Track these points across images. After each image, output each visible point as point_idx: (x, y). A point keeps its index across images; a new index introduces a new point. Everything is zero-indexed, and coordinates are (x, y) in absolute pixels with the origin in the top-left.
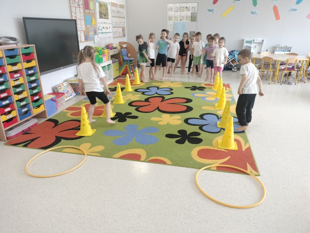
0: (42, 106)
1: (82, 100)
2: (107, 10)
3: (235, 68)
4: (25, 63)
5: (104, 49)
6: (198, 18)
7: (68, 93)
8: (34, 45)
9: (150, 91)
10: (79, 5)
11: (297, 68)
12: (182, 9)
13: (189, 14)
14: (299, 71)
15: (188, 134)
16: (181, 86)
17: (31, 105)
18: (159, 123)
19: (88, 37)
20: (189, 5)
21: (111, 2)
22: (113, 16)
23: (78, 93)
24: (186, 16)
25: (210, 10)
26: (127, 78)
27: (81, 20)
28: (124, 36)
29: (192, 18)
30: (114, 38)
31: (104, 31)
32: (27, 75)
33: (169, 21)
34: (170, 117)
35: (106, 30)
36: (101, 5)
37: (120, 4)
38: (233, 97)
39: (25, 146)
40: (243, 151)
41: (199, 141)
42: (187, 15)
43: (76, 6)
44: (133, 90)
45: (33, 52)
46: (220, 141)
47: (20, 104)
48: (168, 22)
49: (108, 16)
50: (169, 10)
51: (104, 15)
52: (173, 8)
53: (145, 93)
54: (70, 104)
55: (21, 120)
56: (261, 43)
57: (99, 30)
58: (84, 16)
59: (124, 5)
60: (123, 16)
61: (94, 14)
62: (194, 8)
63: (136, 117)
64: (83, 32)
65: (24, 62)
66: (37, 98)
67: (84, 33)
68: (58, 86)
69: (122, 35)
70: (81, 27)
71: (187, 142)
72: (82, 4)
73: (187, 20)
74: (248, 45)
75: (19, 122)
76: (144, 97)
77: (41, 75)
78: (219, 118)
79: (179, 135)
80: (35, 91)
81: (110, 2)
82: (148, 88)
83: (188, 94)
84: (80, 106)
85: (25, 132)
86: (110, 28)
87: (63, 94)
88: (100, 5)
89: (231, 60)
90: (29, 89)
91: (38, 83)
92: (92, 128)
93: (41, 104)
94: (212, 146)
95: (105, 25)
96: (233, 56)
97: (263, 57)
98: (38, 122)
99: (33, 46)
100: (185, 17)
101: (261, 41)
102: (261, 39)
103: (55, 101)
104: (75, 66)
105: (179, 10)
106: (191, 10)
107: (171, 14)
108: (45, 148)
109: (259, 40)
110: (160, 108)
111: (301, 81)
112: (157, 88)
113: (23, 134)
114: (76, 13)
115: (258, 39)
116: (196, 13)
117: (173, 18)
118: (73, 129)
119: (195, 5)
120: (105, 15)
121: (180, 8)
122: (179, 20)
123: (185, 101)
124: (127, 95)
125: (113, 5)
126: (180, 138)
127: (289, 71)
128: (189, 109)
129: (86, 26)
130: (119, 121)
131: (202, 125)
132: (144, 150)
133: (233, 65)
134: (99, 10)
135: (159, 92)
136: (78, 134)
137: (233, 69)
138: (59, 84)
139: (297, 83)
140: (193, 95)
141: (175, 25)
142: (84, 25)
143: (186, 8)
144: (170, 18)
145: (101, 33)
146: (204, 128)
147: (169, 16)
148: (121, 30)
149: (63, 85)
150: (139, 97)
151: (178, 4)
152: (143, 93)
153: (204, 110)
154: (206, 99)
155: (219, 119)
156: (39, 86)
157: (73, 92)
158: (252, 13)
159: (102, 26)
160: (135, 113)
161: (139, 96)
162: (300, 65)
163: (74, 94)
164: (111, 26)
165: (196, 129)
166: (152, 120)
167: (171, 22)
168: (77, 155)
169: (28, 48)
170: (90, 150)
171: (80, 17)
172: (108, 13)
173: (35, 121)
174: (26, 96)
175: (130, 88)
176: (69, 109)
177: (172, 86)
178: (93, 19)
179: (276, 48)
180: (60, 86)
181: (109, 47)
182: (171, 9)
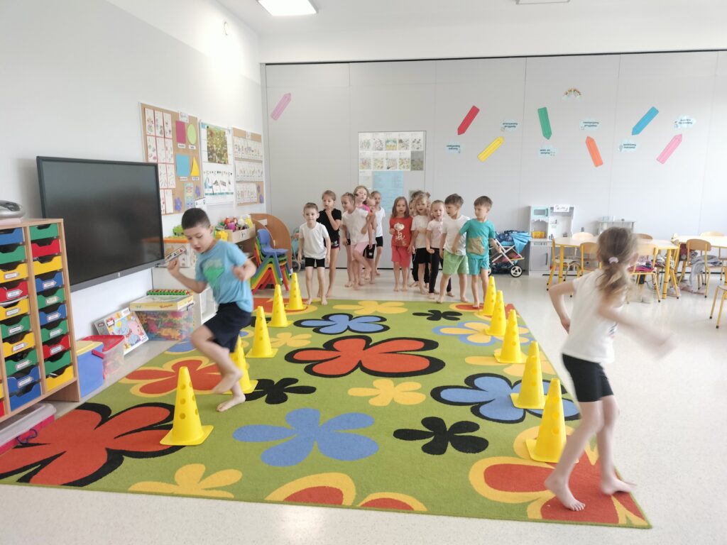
0: (69, 371)
1: (167, 352)
2: (224, 144)
3: (517, 268)
4: (38, 263)
5: (218, 230)
6: (428, 163)
7: (132, 336)
8: (61, 220)
9: (333, 323)
10: (163, 132)
11: (656, 266)
12: (389, 144)
13: (407, 154)
14: (662, 272)
15: (448, 427)
16: (405, 310)
17: (43, 369)
18: (371, 402)
19: (181, 203)
20: (406, 136)
21: (234, 129)
22: (236, 159)
23: (153, 336)
24: (400, 159)
25: (451, 147)
26: (276, 295)
27: (168, 165)
28: (261, 201)
29: (414, 163)
30: (239, 205)
31: (217, 189)
32: (38, 294)
33: (362, 170)
34: (395, 386)
35: (222, 187)
36: (211, 134)
37: (253, 132)
38: (529, 333)
39: (25, 480)
40: (594, 466)
41: (479, 445)
42: (403, 157)
43: (158, 134)
44: (293, 322)
45: (58, 237)
46: (531, 443)
47: (15, 367)
48: (360, 170)
49: (227, 156)
50: (362, 147)
51: (217, 155)
52: (372, 142)
53: (321, 330)
54: (137, 364)
55: (13, 408)
56: (569, 215)
57: (206, 188)
58: (175, 157)
59: (261, 136)
60: (259, 158)
61: (196, 154)
62: (418, 142)
63: (310, 390)
64: (170, 192)
65: (34, 261)
66: (58, 349)
67: (173, 194)
68: (107, 318)
69: (256, 199)
70: (167, 180)
71: (450, 448)
72: (170, 131)
73: (404, 167)
74: (541, 218)
75: (9, 414)
76: (320, 340)
77: (72, 291)
78: (513, 384)
79: (428, 430)
80: (55, 333)
81: (230, 129)
82: (326, 318)
83: (426, 329)
84: (161, 367)
85: (22, 443)
86: (230, 183)
87: (120, 337)
88: (209, 133)
89: (506, 251)
90: (42, 327)
91: (63, 312)
92: (202, 424)
93: (67, 366)
94: (514, 455)
95: (219, 178)
96: (509, 243)
97: (582, 244)
98: (56, 413)
99: (60, 223)
100: (398, 161)
101: (568, 211)
102: (568, 206)
103: (101, 356)
104: (149, 270)
105: (384, 146)
106: (410, 146)
107: (368, 153)
108: (81, 483)
109: (563, 208)
110: (365, 365)
111: (670, 294)
112: (348, 317)
113: (17, 447)
114: (156, 150)
115: (560, 206)
116: (422, 153)
117: (372, 163)
118: (150, 428)
119: (420, 135)
120: (220, 156)
121: (387, 142)
122: (385, 167)
123: (422, 345)
124: (278, 335)
125: (239, 133)
126: (432, 439)
127: (640, 273)
128: (436, 365)
129: (177, 178)
130: (269, 401)
131: (477, 403)
132: (346, 476)
133: (512, 263)
134: (208, 143)
135: (354, 325)
136: (167, 441)
137: (513, 272)
138: (110, 314)
139: (661, 300)
140: (437, 330)
141: (375, 177)
142: (173, 176)
143: (401, 141)
144: (366, 163)
145: (211, 194)
146: (483, 410)
147: (362, 159)
148: (253, 188)
149: (119, 316)
150: (308, 339)
151: (382, 134)
152: (317, 330)
153: (471, 365)
154: (469, 338)
155: (512, 387)
156: (66, 318)
157: (142, 334)
158: (543, 151)
159: (213, 178)
160: (305, 380)
161: (309, 336)
162: (662, 258)
163: (145, 338)
164: (232, 178)
165: (465, 414)
166: (352, 396)
167: (368, 172)
168: (169, 498)
169: (47, 226)
170: (204, 482)
171: (166, 157)
172: (226, 151)
173: (48, 411)
174: (31, 345)
175: (283, 320)
176: (135, 375)
177: (383, 310)
178: (195, 162)
179: (602, 223)
180: (111, 319)
181: (229, 224)
182: (367, 144)
